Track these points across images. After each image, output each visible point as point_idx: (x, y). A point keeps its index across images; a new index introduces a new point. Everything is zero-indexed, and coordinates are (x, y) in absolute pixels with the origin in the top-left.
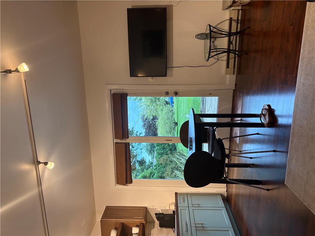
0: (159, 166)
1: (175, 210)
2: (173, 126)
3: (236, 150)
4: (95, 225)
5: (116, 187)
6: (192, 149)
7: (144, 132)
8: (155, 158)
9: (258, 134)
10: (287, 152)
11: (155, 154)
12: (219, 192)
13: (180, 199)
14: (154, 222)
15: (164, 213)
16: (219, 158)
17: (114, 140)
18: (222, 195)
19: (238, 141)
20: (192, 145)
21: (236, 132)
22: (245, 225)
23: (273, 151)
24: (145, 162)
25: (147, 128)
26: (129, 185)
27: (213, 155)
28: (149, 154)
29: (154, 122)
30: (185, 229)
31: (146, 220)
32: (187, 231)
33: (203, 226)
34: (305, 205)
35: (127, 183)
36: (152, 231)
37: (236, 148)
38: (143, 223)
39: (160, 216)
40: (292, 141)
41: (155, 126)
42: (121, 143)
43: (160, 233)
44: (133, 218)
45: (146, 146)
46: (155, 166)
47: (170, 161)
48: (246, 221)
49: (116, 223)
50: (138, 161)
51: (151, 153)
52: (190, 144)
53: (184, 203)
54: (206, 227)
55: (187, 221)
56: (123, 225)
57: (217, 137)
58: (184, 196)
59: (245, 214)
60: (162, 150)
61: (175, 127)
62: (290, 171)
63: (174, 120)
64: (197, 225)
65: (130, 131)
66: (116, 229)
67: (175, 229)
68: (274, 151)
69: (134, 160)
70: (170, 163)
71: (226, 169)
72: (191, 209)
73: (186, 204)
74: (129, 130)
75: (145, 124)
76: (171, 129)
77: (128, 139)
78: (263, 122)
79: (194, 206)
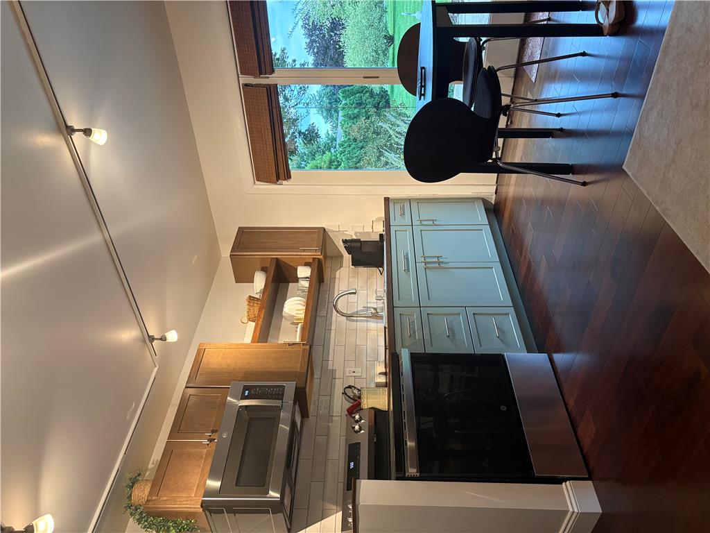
0: (350, 146)
1: (384, 233)
2: (383, 46)
3: (528, 97)
4: (220, 264)
5: (255, 186)
6: (424, 95)
7: (312, 62)
8: (339, 127)
9: (584, 54)
10: (642, 97)
11: (341, 118)
12: (479, 195)
13: (395, 211)
14: (342, 256)
15: (362, 240)
16: (486, 114)
17: (238, 77)
18: (485, 201)
19: (535, 75)
20: (425, 86)
21: (532, 52)
22: (525, 257)
23: (612, 94)
24: (317, 136)
25: (317, 52)
26: (284, 182)
27: (472, 109)
28: (326, 118)
29: (336, 34)
30: (402, 267)
31: (325, 252)
32: (407, 270)
33: (441, 260)
34: (656, 211)
35: (278, 178)
36: (338, 273)
37: (527, 94)
38: (318, 258)
39: (353, 244)
40: (660, 67)
41: (338, 47)
42: (257, 85)
43: (353, 277)
44: (296, 249)
45: (317, 98)
46: (341, 145)
47: (373, 133)
48: (529, 249)
49: (263, 260)
50: (300, 133)
51: (331, 116)
52: (421, 83)
53: (404, 219)
54: (447, 263)
55: (407, 253)
56: (278, 264)
57: (485, 65)
58: (404, 205)
59: (531, 236)
60: (355, 108)
61: (387, 49)
62: (640, 139)
63: (386, 28)
64: (428, 260)
65: (278, 59)
66: (264, 269)
67: (383, 267)
68: (615, 95)
69: (291, 131)
70: (375, 136)
71: (500, 141)
72: (417, 229)
73: (407, 220)
74: (275, 55)
75: (312, 42)
76: (379, 55)
77: (273, 75)
78: (602, 21)
79: (424, 223)
